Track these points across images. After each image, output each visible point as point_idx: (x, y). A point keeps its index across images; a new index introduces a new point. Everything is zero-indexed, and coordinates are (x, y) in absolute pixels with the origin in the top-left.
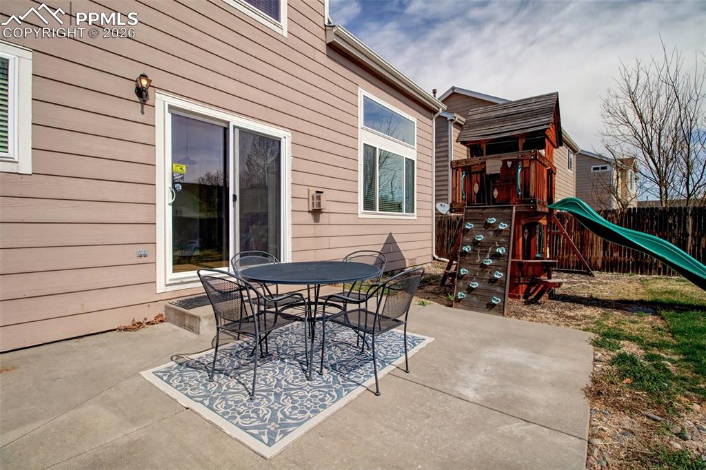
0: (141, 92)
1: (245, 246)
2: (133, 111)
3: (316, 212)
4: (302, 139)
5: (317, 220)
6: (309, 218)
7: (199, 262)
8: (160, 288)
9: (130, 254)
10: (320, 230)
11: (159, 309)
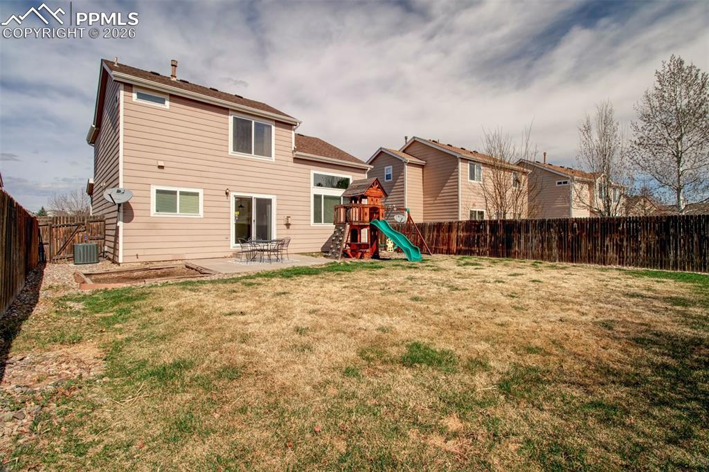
0: (227, 193)
1: (258, 236)
2: (225, 198)
3: (288, 225)
4: (280, 197)
5: (288, 228)
6: (285, 227)
7: (243, 242)
8: (231, 248)
9: (224, 238)
10: (289, 231)
11: (231, 254)
